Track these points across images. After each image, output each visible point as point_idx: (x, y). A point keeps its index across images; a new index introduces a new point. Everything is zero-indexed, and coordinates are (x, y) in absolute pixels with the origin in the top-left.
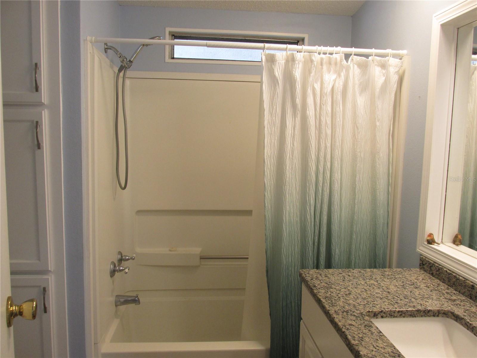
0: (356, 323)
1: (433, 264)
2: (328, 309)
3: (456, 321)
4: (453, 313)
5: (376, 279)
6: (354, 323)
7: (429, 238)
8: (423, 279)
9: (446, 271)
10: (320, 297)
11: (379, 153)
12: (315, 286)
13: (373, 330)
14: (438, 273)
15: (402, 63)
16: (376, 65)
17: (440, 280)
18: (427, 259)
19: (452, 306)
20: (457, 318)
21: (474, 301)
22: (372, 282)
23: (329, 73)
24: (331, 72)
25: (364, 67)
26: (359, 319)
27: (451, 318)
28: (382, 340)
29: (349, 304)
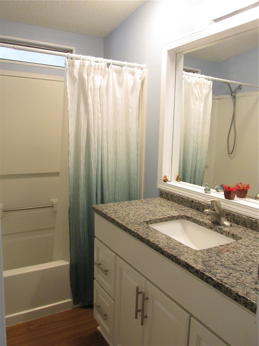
0: (140, 227)
1: (168, 193)
2: (121, 223)
3: (188, 220)
4: (185, 216)
5: (139, 205)
6: (139, 228)
7: (165, 179)
8: (164, 202)
9: (177, 196)
10: (113, 218)
11: (131, 129)
12: (107, 213)
13: (151, 229)
14: (171, 198)
15: (143, 72)
16: (128, 72)
17: (173, 202)
18: (164, 191)
19: (184, 213)
20: (188, 218)
21: (193, 209)
22: (138, 207)
23: (98, 75)
24: (99, 75)
25: (119, 73)
26: (141, 225)
27: (185, 219)
28: (158, 233)
29: (132, 219)
